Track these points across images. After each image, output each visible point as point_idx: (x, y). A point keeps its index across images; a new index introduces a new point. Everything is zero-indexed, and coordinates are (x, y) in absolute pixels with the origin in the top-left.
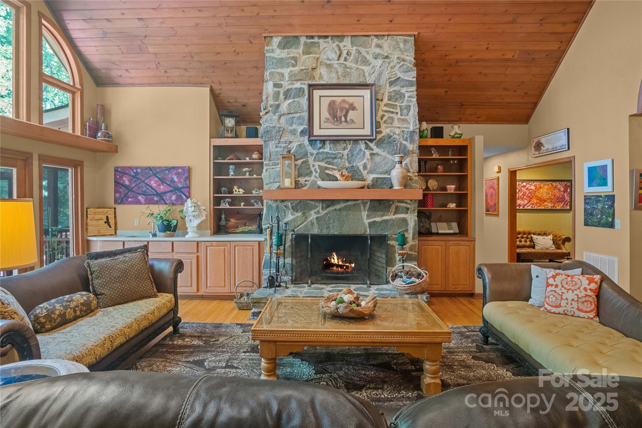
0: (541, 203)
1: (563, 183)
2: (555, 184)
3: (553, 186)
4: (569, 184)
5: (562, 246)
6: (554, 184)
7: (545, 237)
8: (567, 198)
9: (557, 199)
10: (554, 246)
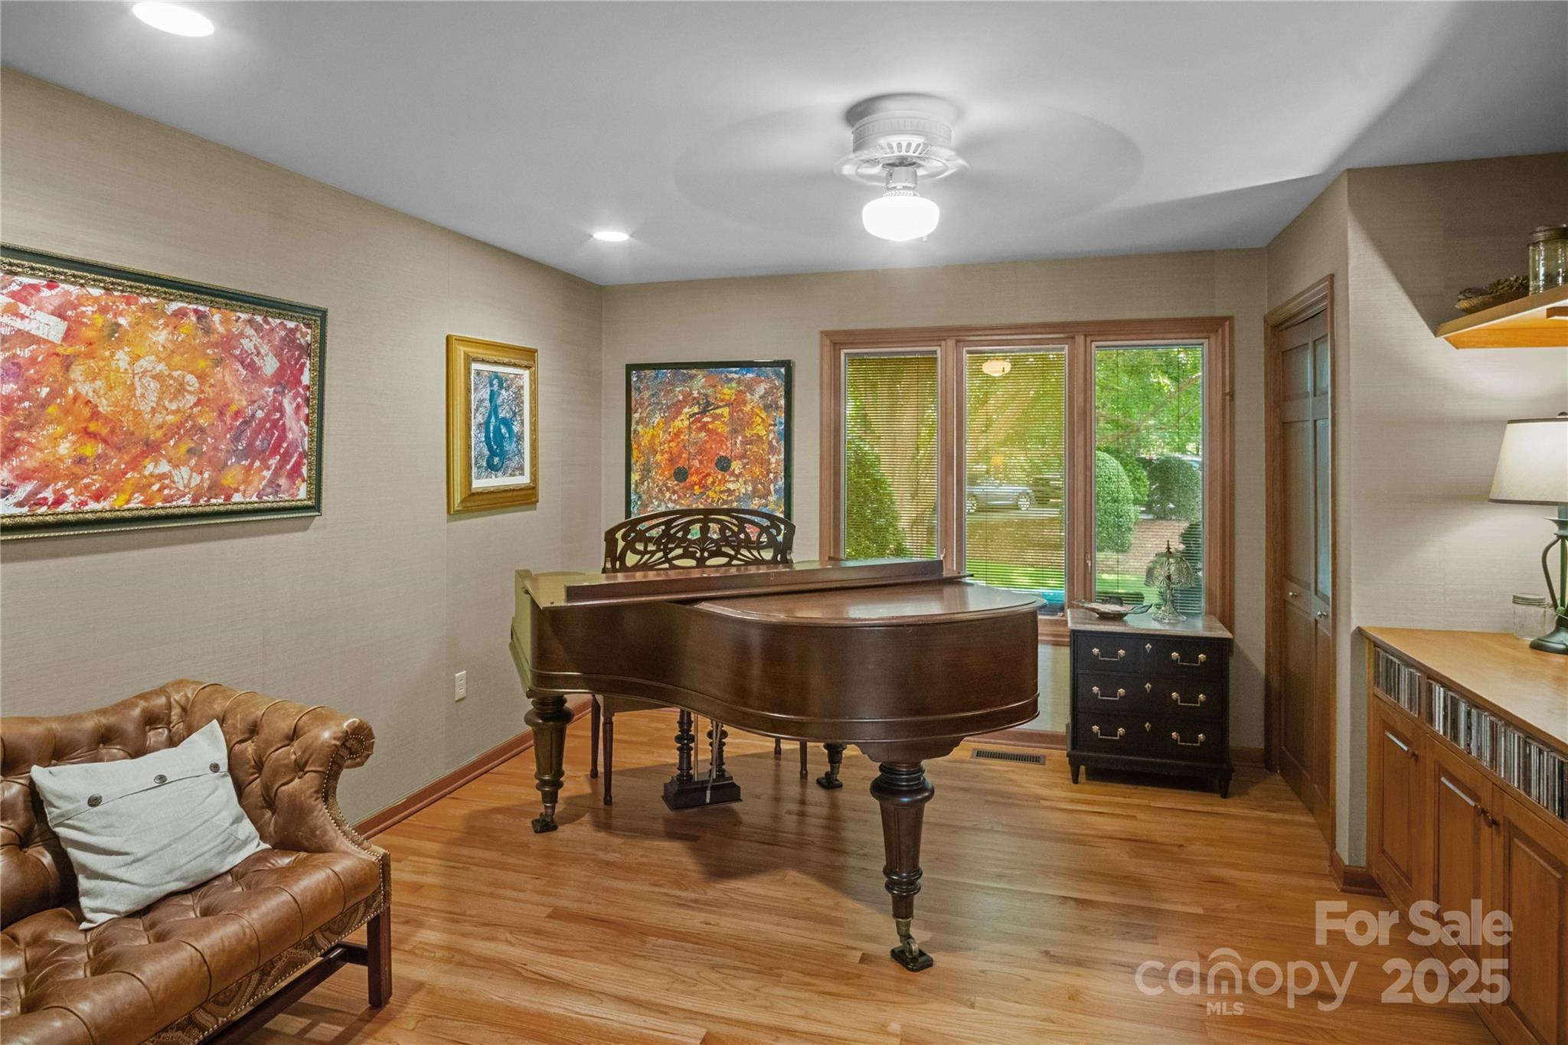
0: (116, 462)
1: (275, 322)
2: (225, 321)
3: (208, 331)
4: (306, 336)
5: (321, 815)
6: (217, 318)
7: (159, 761)
8: (297, 430)
9: (236, 439)
10: (247, 828)
